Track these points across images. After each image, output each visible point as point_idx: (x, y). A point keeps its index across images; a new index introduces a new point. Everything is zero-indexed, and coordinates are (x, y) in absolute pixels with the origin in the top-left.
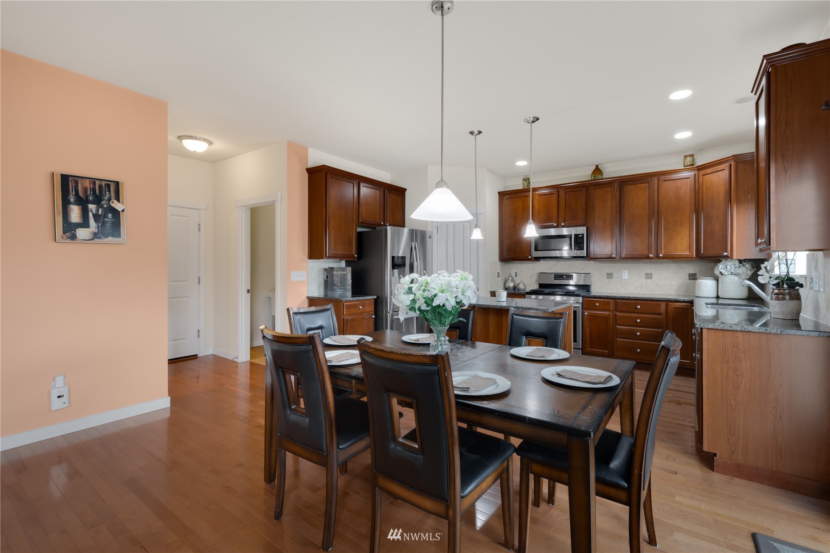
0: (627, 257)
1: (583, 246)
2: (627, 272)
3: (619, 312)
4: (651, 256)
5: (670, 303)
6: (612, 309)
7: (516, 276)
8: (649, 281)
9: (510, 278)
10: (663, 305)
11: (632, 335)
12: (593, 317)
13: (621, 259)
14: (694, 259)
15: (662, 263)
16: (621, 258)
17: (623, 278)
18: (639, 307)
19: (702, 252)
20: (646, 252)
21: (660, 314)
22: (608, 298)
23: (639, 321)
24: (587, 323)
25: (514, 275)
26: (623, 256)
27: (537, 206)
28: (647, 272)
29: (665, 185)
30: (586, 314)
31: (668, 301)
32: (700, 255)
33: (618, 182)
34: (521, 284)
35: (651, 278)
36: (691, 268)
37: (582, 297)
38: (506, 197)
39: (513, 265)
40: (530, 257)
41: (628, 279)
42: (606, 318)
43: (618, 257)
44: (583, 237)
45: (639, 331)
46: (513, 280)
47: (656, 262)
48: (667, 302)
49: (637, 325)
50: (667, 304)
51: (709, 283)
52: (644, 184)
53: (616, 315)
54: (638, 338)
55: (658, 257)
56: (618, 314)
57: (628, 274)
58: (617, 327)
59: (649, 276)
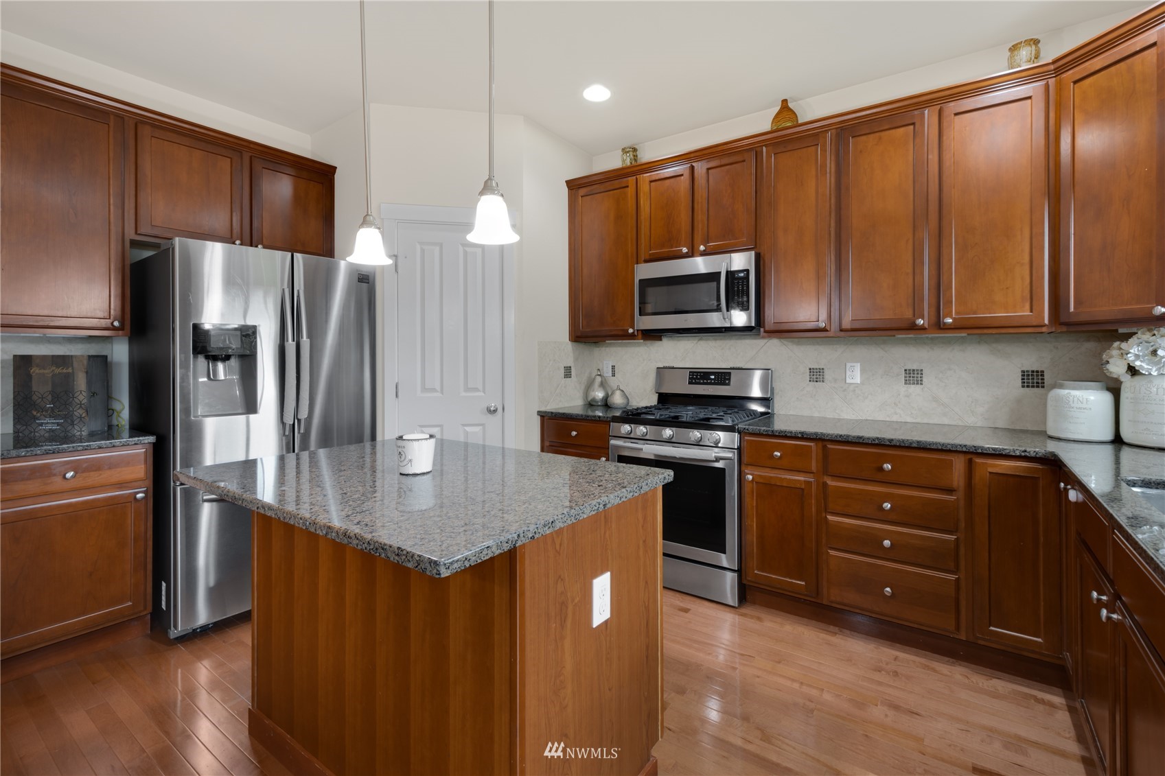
0: (857, 325)
1: (748, 301)
2: (858, 367)
3: (835, 476)
4: (920, 322)
5: (979, 460)
6: (814, 469)
7: (614, 375)
8: (914, 389)
9: (599, 379)
10: (959, 464)
11: (869, 544)
12: (767, 489)
13: (842, 334)
14: (1044, 329)
15: (949, 342)
16: (841, 330)
17: (848, 381)
18: (888, 466)
19: (1072, 309)
20: (908, 314)
21: (950, 491)
22: (803, 437)
23: (887, 506)
24: (750, 502)
25: (607, 372)
26: (847, 324)
27: (647, 209)
28: (908, 367)
29: (960, 128)
30: (750, 477)
31: (972, 454)
32: (1063, 319)
33: (834, 131)
34: (618, 393)
35: (919, 382)
36: (1028, 357)
37: (739, 433)
38: (582, 192)
39: (608, 349)
40: (631, 331)
41: (862, 383)
42: (799, 493)
43: (834, 327)
44: (747, 278)
45: (888, 534)
46: (603, 385)
47: (932, 339)
48: (969, 456)
49: (884, 518)
50: (970, 461)
51: (1092, 398)
52: (902, 129)
53: (825, 484)
54: (886, 555)
55: (939, 326)
56: (831, 482)
57: (863, 371)
58: (830, 517)
59: (913, 377)
